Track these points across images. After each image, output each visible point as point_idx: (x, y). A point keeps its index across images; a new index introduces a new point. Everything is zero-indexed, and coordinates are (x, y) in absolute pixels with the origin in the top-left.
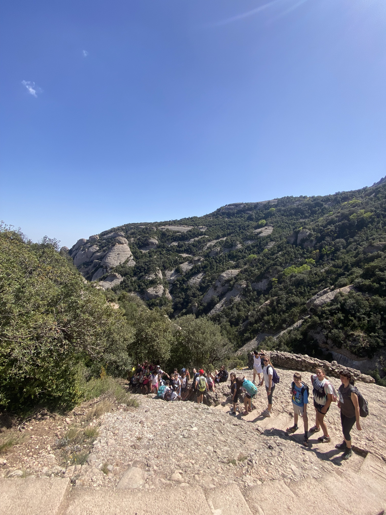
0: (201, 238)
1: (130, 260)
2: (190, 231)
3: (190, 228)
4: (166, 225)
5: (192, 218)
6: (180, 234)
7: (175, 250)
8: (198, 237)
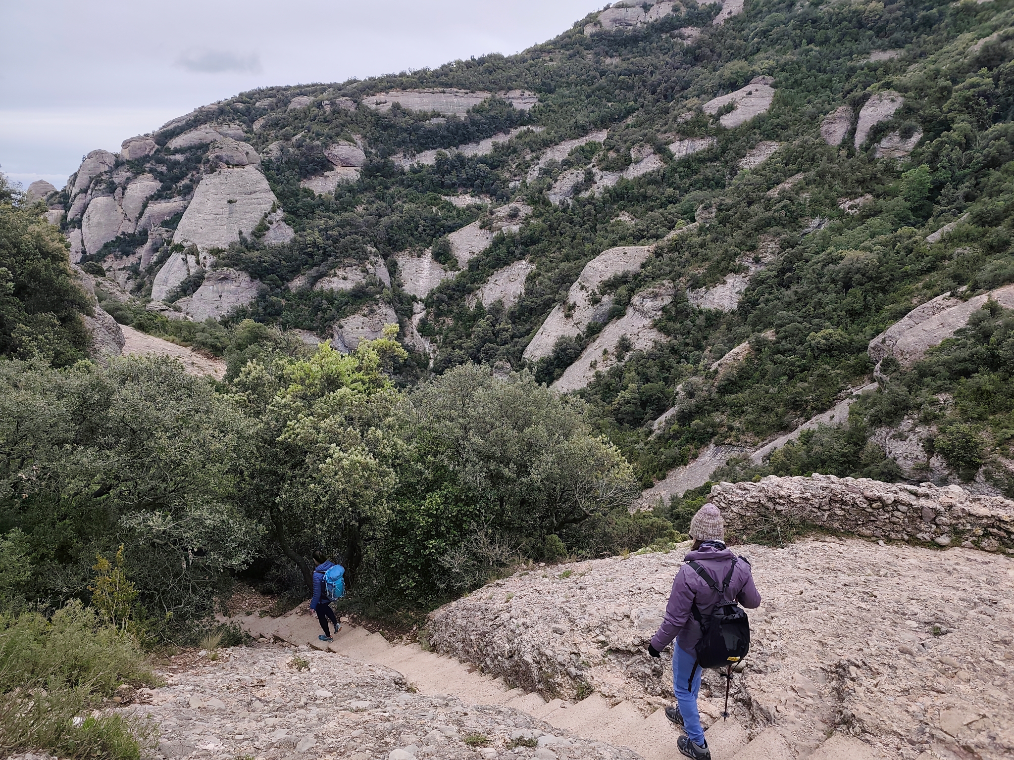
0: (519, 137)
1: (275, 225)
2: (478, 110)
3: (478, 99)
4: (391, 87)
5: (482, 61)
6: (441, 121)
7: (427, 183)
8: (507, 133)
